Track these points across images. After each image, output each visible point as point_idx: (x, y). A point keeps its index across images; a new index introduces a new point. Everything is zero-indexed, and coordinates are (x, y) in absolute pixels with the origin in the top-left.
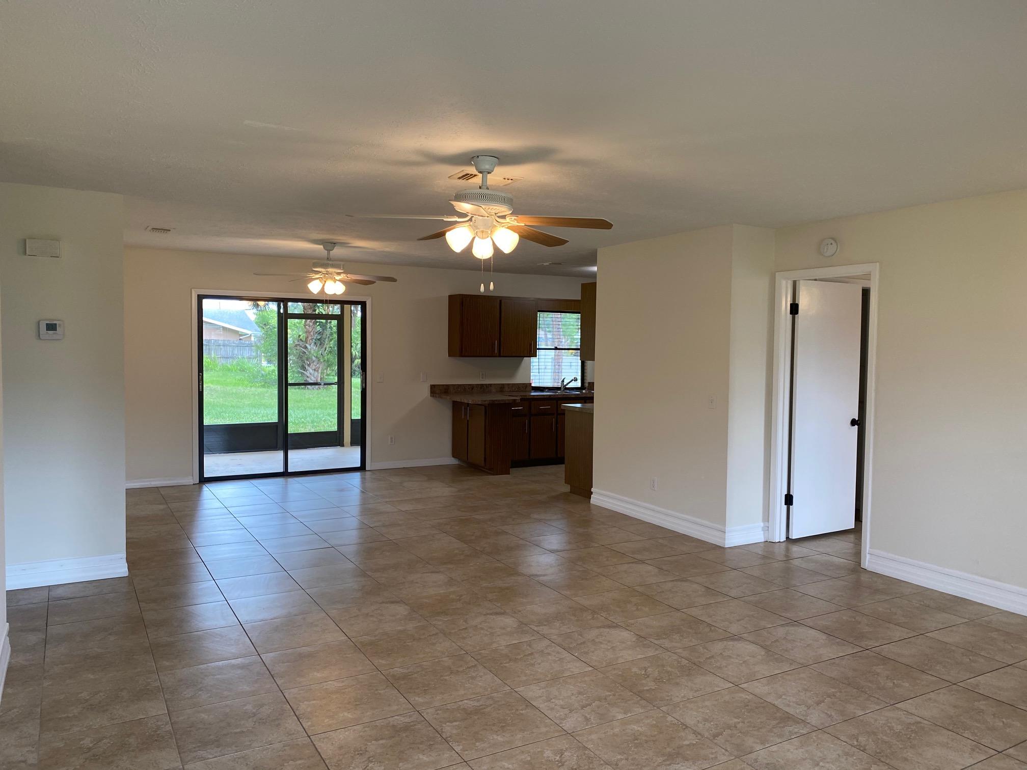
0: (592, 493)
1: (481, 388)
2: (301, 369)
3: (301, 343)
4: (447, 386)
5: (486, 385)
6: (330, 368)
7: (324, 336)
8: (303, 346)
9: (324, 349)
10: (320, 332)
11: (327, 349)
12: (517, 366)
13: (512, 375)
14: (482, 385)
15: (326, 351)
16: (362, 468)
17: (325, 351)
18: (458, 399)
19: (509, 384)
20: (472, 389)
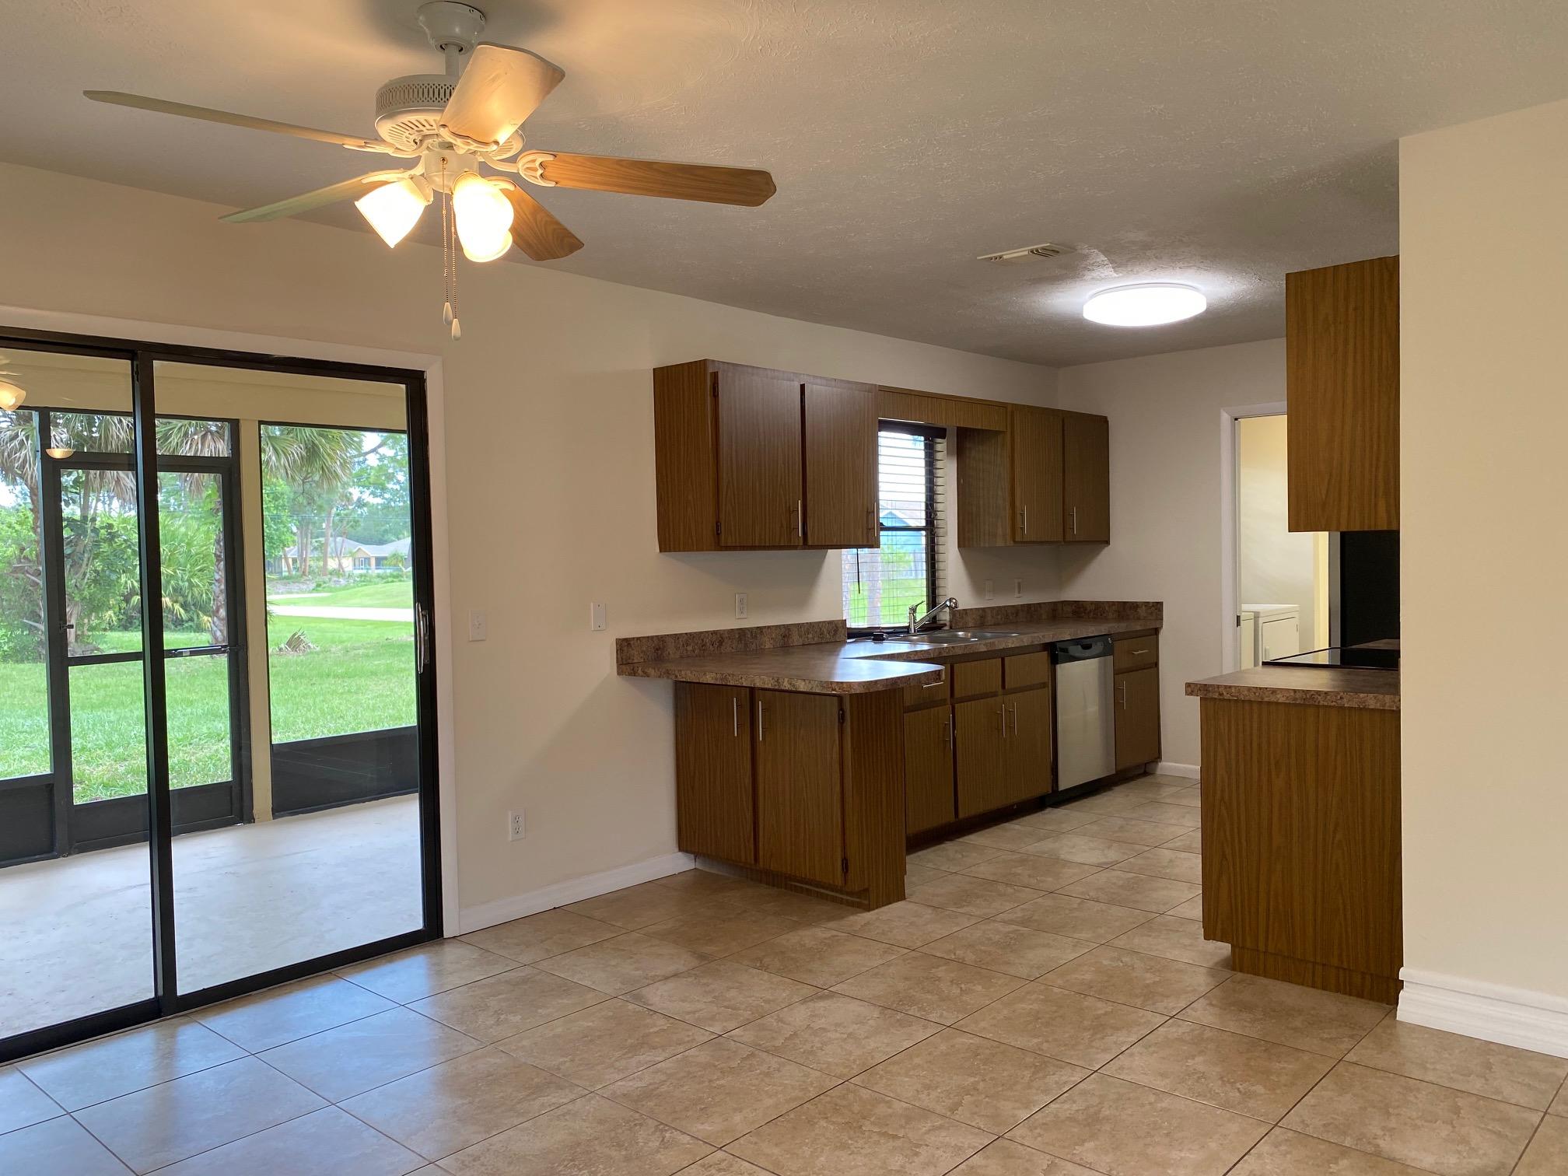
0: (1400, 985)
1: (740, 639)
2: (30, 620)
3: (26, 565)
4: (661, 639)
5: (750, 630)
6: (97, 613)
7: (80, 548)
8: (31, 571)
9: (80, 575)
10: (71, 541)
11: (88, 575)
12: (811, 576)
13: (803, 600)
14: (742, 632)
15: (86, 580)
16: (432, 932)
17: (83, 579)
18: (689, 675)
19: (799, 626)
20: (721, 643)
